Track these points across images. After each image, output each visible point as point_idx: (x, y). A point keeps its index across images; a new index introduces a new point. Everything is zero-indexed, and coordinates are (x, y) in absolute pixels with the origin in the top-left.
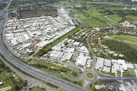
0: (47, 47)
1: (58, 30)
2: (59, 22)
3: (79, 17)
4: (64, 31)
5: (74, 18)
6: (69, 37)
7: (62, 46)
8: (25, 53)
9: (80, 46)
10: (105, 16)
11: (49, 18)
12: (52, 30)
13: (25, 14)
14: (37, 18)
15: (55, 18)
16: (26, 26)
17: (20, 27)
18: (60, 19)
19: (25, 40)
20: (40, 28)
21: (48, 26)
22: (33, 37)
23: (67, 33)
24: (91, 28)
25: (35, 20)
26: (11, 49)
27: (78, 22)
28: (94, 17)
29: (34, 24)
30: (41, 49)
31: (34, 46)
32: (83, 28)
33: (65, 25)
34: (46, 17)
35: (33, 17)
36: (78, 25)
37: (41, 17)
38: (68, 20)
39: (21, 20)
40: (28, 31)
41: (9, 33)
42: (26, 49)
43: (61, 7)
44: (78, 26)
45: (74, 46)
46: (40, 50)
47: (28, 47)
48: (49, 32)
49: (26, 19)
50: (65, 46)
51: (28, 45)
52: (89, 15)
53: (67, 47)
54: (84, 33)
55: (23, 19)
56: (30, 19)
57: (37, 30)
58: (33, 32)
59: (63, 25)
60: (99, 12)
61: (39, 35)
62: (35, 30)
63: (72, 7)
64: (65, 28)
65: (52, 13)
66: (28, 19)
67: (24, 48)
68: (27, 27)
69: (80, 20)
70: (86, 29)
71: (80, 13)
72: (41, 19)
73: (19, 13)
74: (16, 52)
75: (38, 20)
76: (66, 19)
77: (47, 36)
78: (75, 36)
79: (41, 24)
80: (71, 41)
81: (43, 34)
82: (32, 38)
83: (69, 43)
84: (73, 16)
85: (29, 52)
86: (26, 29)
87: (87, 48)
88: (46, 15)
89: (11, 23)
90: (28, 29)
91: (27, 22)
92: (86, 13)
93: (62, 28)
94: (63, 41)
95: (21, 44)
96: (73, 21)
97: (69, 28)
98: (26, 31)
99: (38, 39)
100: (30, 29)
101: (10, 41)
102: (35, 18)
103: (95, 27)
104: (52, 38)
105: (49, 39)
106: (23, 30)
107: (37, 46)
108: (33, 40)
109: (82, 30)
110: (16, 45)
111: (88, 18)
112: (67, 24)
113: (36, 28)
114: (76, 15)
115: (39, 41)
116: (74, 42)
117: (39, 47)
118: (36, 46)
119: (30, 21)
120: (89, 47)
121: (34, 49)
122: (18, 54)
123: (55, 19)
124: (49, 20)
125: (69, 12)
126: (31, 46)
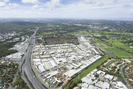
0: (75, 77)
1: (83, 59)
2: (82, 50)
3: (102, 46)
4: (90, 59)
5: (96, 46)
6: (98, 68)
7: (93, 79)
8: (54, 83)
9: (115, 81)
10: (130, 46)
11: (72, 45)
12: (76, 58)
13: (49, 41)
14: (60, 45)
15: (77, 45)
16: (51, 52)
17: (46, 53)
18: (82, 47)
19: (52, 67)
20: (64, 55)
21: (72, 53)
22: (59, 64)
23: (93, 63)
24: (119, 59)
25: (59, 47)
26: (39, 76)
27: (102, 51)
28: (118, 47)
29: (59, 51)
30: (69, 79)
31: (61, 74)
32: (110, 59)
33: (89, 53)
34: (69, 44)
35: (57, 44)
36: (104, 54)
37: (64, 44)
38: (91, 49)
39: (46, 46)
40: (53, 57)
41: (36, 58)
42: (54, 77)
43: (81, 36)
44: (103, 56)
45: (107, 80)
46: (69, 81)
47: (55, 76)
48: (74, 59)
49: (51, 45)
50: (96, 79)
51: (56, 73)
52: (111, 44)
53: (99, 80)
54: (113, 65)
55: (48, 46)
56: (54, 45)
57: (62, 57)
58: (59, 58)
59: (87, 53)
60: (122, 42)
61: (64, 63)
62: (60, 57)
63: (92, 36)
64: (89, 56)
65: (73, 40)
66: (53, 45)
67: (52, 77)
68: (53, 53)
69: (102, 48)
70: (114, 59)
71: (101, 42)
72: (64, 46)
73: (44, 40)
74: (44, 80)
75: (62, 47)
76: (89, 47)
77: (73, 64)
78: (104, 66)
79: (65, 51)
80: (101, 73)
81: (68, 62)
82: (58, 66)
83: (100, 75)
84: (94, 45)
85: (57, 82)
86: (52, 55)
87: (125, 85)
88: (68, 43)
89: (38, 49)
90: (54, 55)
91: (52, 48)
92: (107, 43)
93: (87, 57)
94: (92, 72)
95: (48, 70)
96: (96, 49)
97: (95, 57)
98: (51, 57)
99: (65, 67)
100: (56, 56)
101: (38, 67)
102: (58, 45)
103: (124, 58)
104: (79, 67)
105: (76, 68)
106: (49, 56)
107: (65, 75)
108: (59, 67)
109: (110, 60)
110: (43, 72)
111: (112, 47)
112: (91, 52)
113: (61, 55)
114: (98, 44)
115: (66, 69)
116: (105, 74)
117: (67, 76)
118: (63, 75)
119: (54, 48)
120: (127, 84)
121: (62, 79)
122: (46, 83)
123: (78, 47)
124: (72, 47)
125: (90, 40)
126: (58, 74)
